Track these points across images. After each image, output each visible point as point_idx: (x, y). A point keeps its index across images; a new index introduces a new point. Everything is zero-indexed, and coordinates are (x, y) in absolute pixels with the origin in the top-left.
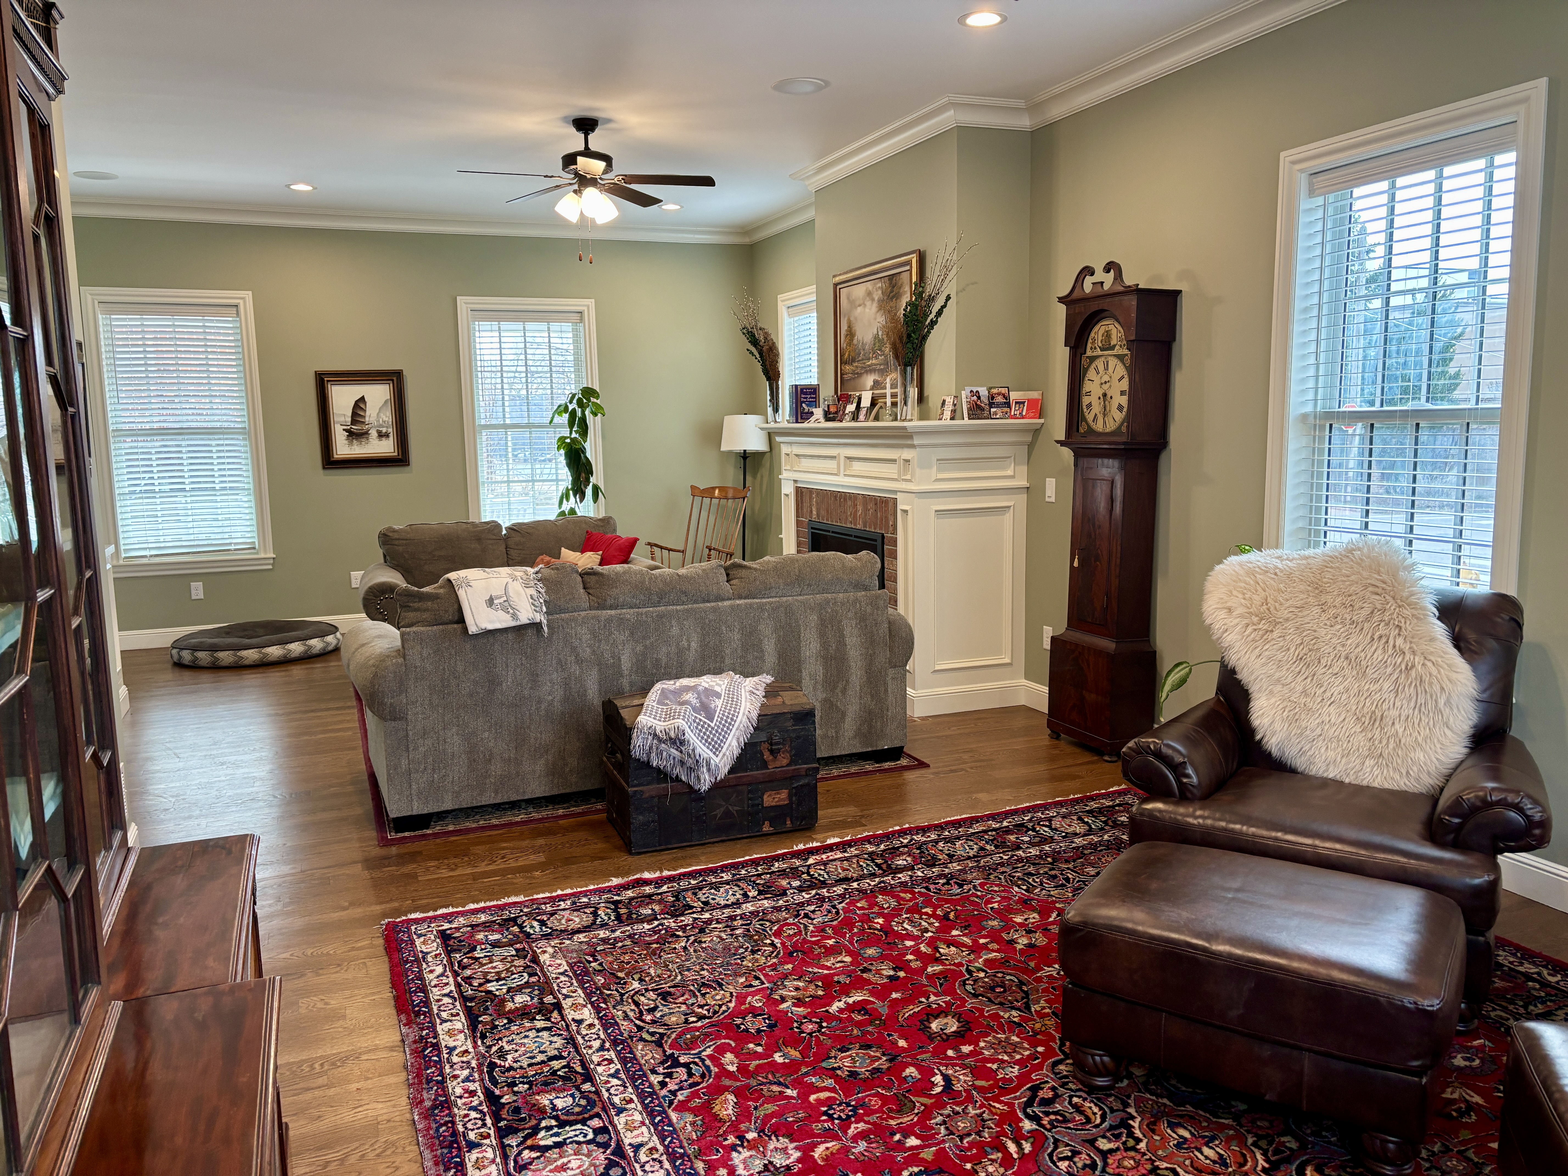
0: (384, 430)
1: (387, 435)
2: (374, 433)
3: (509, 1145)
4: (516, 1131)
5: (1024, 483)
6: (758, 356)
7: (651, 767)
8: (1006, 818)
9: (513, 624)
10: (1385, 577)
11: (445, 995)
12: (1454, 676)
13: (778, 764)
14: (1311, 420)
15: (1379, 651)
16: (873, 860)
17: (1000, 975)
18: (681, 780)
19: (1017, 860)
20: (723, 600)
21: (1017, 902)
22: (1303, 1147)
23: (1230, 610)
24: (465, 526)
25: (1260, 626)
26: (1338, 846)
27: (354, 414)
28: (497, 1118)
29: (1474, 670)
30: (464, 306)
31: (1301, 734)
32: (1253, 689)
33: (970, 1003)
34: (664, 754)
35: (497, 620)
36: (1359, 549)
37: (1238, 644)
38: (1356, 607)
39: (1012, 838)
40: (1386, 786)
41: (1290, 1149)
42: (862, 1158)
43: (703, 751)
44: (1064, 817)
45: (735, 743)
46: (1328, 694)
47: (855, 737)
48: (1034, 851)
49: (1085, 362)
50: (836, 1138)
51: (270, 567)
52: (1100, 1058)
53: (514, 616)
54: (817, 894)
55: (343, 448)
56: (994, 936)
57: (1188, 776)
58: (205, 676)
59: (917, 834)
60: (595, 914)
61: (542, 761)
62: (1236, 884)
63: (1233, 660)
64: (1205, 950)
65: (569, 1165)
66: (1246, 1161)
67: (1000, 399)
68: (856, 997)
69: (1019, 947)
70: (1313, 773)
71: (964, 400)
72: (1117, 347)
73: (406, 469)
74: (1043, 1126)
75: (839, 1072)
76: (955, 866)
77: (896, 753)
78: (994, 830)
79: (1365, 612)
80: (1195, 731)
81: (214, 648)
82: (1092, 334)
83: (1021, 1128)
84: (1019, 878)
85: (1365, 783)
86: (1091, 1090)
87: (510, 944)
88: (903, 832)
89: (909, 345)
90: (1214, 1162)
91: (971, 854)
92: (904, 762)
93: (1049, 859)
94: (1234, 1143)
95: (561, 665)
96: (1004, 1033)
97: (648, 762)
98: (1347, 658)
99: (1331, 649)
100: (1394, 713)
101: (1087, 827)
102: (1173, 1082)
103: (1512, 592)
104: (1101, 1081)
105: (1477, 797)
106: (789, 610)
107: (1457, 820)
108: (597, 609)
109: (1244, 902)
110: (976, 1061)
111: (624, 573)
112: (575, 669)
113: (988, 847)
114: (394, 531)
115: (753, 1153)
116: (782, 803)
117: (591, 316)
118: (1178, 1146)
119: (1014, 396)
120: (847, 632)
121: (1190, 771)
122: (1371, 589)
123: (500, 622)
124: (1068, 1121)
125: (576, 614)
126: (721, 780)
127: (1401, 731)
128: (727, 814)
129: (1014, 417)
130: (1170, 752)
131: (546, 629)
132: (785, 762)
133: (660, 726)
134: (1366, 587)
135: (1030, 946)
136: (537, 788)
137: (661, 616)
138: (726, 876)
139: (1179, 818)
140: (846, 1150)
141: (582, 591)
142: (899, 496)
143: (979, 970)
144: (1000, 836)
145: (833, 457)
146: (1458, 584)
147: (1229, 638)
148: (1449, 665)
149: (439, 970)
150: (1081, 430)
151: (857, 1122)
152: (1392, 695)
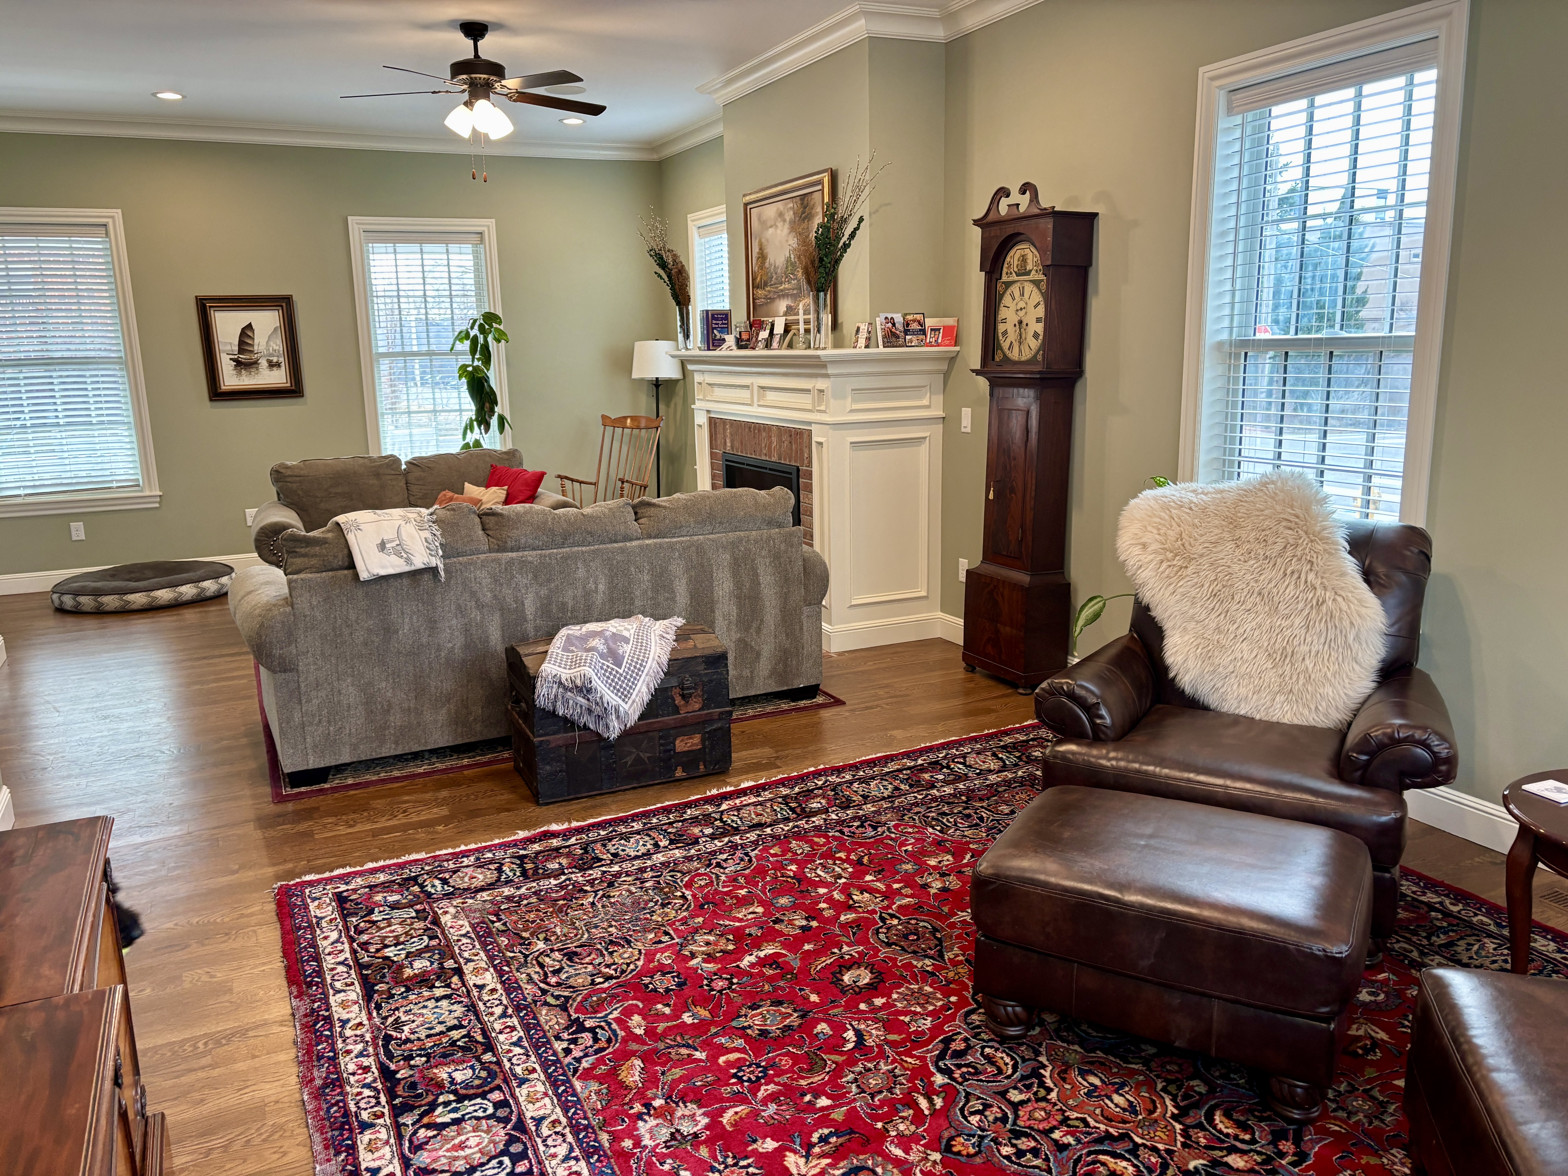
0: (275, 359)
1: (278, 365)
2: (263, 363)
3: (404, 1124)
4: (412, 1108)
5: (941, 413)
6: (666, 279)
7: (557, 716)
8: (921, 755)
9: (407, 569)
10: (1298, 511)
11: (339, 963)
12: (1363, 611)
13: (690, 709)
14: (1227, 348)
15: (1291, 587)
16: (787, 804)
17: (913, 922)
18: (589, 729)
19: (932, 800)
20: (631, 540)
21: (931, 844)
22: (1212, 1091)
23: (1144, 546)
24: (361, 461)
25: (1175, 562)
26: (1248, 786)
27: (241, 343)
28: (391, 1095)
29: (1384, 604)
30: (356, 226)
31: (1214, 671)
32: (1167, 626)
33: (884, 952)
34: (571, 702)
35: (391, 565)
36: (1273, 482)
37: (1153, 580)
38: (1270, 542)
39: (927, 776)
40: (1296, 721)
41: (1200, 1093)
42: (772, 1121)
43: (611, 698)
44: (979, 753)
45: (644, 689)
46: (1241, 630)
47: (770, 677)
48: (948, 790)
49: (1000, 288)
50: (744, 1101)
51: (157, 505)
52: (1013, 1008)
53: (408, 561)
54: (730, 841)
55: (230, 379)
56: (908, 880)
57: (1101, 717)
58: (90, 623)
59: (832, 774)
60: (500, 870)
61: (444, 711)
62: (1148, 830)
63: (1147, 597)
64: (1117, 901)
65: (468, 1143)
66: (1155, 1108)
67: (915, 326)
68: (768, 950)
69: (933, 891)
70: (1225, 710)
71: (879, 327)
72: (1033, 272)
73: (300, 400)
74: (954, 1079)
75: (749, 1031)
76: (869, 808)
77: (812, 691)
78: (909, 768)
79: (1278, 547)
80: (1109, 670)
81: (97, 593)
82: (1008, 259)
83: (932, 1083)
84: (933, 818)
85: (1275, 719)
86: (1003, 1040)
87: (411, 906)
88: (817, 774)
89: (822, 270)
90: (1124, 1110)
91: (885, 795)
92: (820, 699)
93: (963, 798)
94: (1144, 1088)
95: (461, 610)
96: (917, 983)
97: (554, 711)
98: (1260, 594)
99: (1244, 586)
100: (1305, 648)
101: (1001, 764)
102: (1084, 1027)
103: (1420, 524)
104: (1013, 1031)
105: (1384, 734)
106: (700, 549)
107: (1364, 758)
108: (498, 551)
109: (1156, 849)
110: (888, 1014)
111: (526, 513)
112: (476, 615)
113: (902, 787)
114: (287, 467)
115: (660, 1121)
116: (694, 748)
117: (492, 237)
118: (1089, 1094)
119: (929, 322)
120: (761, 571)
121: (1103, 712)
122: (1284, 523)
123: (393, 567)
124: (980, 1073)
125: (474, 557)
126: (632, 728)
127: (1310, 667)
128: (638, 760)
129: (930, 345)
130: (1083, 693)
131: (442, 573)
132: (697, 706)
133: (565, 674)
134: (1279, 522)
135: (944, 890)
136: (440, 739)
137: (565, 558)
138: (637, 826)
139: (1093, 760)
140: (756, 1113)
141: (481, 532)
142: (814, 428)
143: (892, 916)
144: (915, 775)
145: (747, 387)
146: (1367, 515)
147: (1143, 575)
148: (1359, 601)
149: (334, 935)
150: (997, 359)
151: (767, 1084)
152: (1303, 631)
